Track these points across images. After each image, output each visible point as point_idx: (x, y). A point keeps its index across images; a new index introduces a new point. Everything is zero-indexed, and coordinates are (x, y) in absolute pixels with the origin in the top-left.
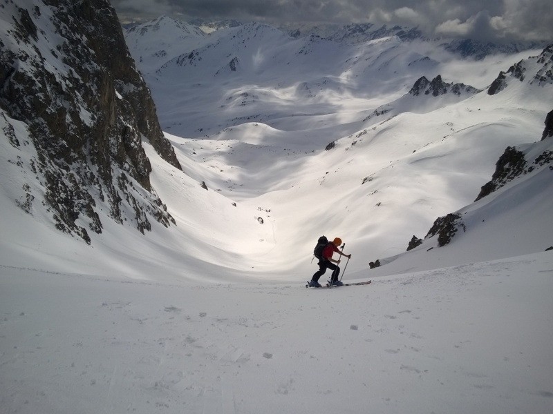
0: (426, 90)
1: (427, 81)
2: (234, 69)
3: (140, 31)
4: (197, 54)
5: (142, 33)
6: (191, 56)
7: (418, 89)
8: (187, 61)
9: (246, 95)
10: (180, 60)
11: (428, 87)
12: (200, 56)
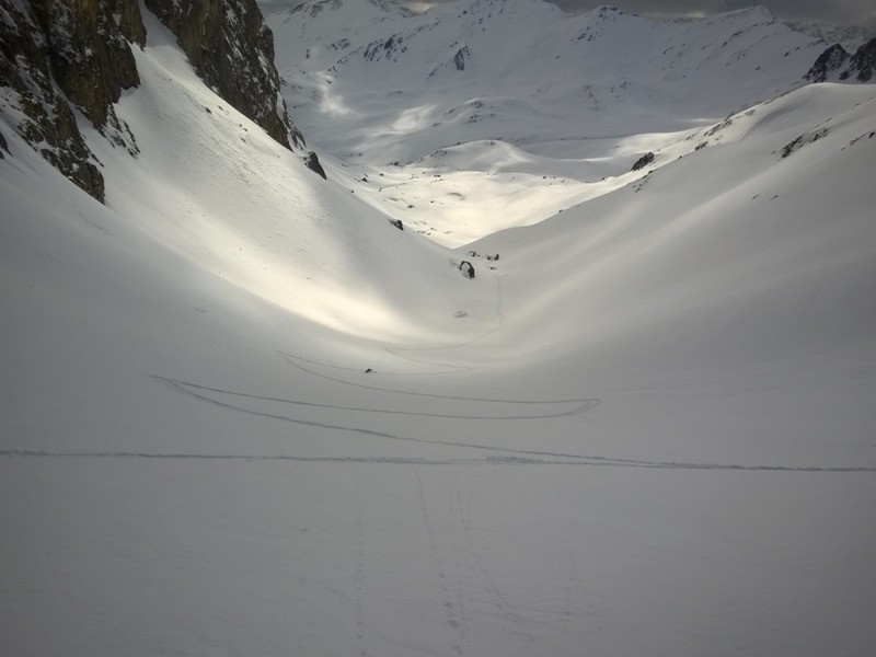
0: (842, 70)
1: (844, 54)
2: (461, 67)
3: (310, 10)
4: (400, 41)
5: (313, 14)
6: (389, 44)
7: (824, 69)
8: (382, 52)
9: (479, 105)
10: (371, 50)
11: (846, 65)
12: (404, 44)
